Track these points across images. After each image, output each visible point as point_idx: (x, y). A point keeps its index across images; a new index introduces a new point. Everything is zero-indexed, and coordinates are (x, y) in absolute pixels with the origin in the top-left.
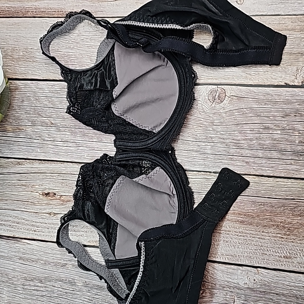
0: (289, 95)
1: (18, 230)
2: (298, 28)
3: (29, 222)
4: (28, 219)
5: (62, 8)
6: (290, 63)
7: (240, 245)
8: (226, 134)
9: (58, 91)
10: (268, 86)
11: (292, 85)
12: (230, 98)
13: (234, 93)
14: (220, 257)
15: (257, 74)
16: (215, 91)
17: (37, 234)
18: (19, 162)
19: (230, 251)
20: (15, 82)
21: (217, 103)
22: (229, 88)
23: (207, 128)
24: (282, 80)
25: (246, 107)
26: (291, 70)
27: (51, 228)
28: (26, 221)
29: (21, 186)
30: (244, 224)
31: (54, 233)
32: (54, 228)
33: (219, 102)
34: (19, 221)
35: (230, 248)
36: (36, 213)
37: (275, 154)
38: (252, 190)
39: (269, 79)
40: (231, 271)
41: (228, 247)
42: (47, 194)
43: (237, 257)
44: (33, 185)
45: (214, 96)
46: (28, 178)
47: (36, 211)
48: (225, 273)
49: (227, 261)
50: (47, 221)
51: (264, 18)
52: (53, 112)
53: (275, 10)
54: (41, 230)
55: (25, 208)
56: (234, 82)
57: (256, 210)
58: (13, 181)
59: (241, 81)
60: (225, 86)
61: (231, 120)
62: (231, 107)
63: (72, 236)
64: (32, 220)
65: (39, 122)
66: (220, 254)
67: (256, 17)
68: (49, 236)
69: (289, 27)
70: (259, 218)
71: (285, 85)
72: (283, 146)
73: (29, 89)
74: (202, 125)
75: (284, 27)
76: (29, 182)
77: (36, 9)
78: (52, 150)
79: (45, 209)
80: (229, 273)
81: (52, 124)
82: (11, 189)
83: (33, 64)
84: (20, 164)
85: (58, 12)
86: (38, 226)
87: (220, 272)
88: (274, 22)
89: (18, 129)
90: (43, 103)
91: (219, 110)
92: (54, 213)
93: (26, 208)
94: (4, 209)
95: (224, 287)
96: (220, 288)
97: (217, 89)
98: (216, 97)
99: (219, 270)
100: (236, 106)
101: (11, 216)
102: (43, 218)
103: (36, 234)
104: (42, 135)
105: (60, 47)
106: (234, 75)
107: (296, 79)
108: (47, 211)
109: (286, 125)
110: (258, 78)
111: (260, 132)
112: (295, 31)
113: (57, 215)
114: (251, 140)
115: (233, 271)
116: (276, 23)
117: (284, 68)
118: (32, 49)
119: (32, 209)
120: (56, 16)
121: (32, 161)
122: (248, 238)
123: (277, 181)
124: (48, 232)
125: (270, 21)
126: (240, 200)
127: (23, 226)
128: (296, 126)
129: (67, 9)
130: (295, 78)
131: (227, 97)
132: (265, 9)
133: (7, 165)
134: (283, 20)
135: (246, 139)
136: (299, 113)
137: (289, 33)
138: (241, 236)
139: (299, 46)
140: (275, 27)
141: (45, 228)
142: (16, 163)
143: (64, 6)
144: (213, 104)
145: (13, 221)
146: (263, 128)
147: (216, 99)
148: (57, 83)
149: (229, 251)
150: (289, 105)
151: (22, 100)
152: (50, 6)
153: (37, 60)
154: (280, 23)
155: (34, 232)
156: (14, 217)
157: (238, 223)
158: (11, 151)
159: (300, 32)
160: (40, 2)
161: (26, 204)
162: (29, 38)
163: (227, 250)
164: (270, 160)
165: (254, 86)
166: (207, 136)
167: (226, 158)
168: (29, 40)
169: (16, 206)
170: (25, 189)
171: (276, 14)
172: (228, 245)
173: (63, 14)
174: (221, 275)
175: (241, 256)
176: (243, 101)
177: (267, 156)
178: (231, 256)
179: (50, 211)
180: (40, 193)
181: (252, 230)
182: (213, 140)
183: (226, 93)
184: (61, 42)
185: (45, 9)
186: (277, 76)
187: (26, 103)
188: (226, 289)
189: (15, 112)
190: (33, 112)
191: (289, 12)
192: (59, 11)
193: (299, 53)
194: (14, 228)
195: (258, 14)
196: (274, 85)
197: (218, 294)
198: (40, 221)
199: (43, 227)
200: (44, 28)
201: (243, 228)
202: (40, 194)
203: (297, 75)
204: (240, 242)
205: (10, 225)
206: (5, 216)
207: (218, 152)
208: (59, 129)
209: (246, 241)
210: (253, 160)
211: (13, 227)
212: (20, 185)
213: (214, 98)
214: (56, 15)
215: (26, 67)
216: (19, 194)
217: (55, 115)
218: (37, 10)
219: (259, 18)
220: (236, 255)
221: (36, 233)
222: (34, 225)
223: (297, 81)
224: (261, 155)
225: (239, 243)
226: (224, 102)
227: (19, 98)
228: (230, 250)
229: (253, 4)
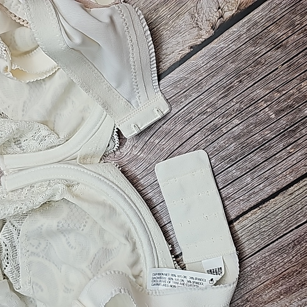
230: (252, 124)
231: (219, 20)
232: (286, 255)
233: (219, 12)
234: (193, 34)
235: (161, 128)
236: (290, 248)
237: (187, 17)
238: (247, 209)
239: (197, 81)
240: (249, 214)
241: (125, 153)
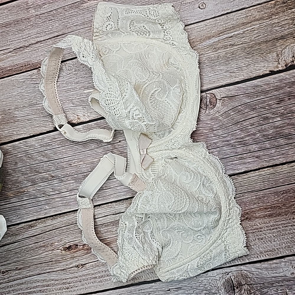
0: (277, 81)
1: (51, 293)
2: (265, 15)
3: (59, 281)
4: (57, 278)
5: (28, 61)
6: (269, 51)
7: (275, 239)
8: (228, 136)
9: (49, 143)
10: (255, 78)
11: (277, 71)
12: (221, 101)
13: (223, 94)
14: (260, 256)
15: (240, 70)
16: (205, 97)
17: (71, 291)
18: (31, 225)
19: (268, 247)
20: (3, 147)
21: (210, 109)
22: (218, 91)
23: (208, 136)
24: (266, 69)
25: (239, 105)
26: (271, 57)
27: (83, 280)
28: (55, 281)
29: (40, 249)
30: (273, 216)
31: (87, 284)
32: (86, 279)
33: (211, 107)
34: (49, 283)
35: (266, 244)
36: (64, 270)
37: (282, 141)
38: (271, 182)
39: (254, 71)
40: (274, 265)
41: (264, 244)
42: (69, 248)
43: (277, 251)
44: (52, 243)
45: (205, 103)
46: (44, 238)
47: (63, 268)
48: (270, 269)
49: (268, 257)
50: (76, 275)
51: (231, 15)
52: (50, 165)
53: (239, 5)
54: (73, 285)
55: (50, 269)
56: (221, 84)
57: (280, 200)
58: (30, 246)
59: (227, 82)
60: (213, 90)
61: (229, 120)
62: (225, 109)
63: (107, 281)
64: (61, 278)
65: (39, 179)
66: (259, 253)
67: (222, 16)
68: (83, 289)
69: (257, 17)
70: (286, 206)
71: (270, 72)
72: (286, 131)
73: (19, 149)
74: (202, 135)
75: (252, 18)
76: (47, 242)
77: (2, 70)
78: (60, 203)
79: (71, 263)
80: (273, 268)
81: (53, 177)
82: (31, 254)
83: (15, 124)
84: (32, 227)
85: (25, 66)
86: (69, 282)
87: (264, 270)
88: (242, 17)
89: (20, 193)
90: (37, 159)
91: (215, 115)
92: (81, 264)
93: (51, 268)
94: (29, 276)
95: (273, 284)
96: (269, 285)
97: (207, 96)
98: (208, 103)
99: (262, 269)
100: (230, 106)
101: (38, 281)
102: (72, 273)
103: (69, 291)
104: (46, 191)
105: (38, 99)
106: (219, 77)
108: (74, 264)
109: (283, 111)
110: (243, 73)
111: (260, 124)
112: (264, 20)
113: (85, 266)
114: (254, 134)
115: (276, 265)
116: (243, 17)
117: (264, 58)
118: (9, 109)
119: (58, 267)
120: (25, 70)
121: (43, 220)
122: (281, 229)
123: (291, 166)
124: (81, 285)
125: (237, 17)
126: (262, 194)
127: (54, 287)
128: (293, 108)
129: (33, 61)
130: (278, 64)
131: (219, 101)
132: (229, 7)
133: (19, 231)
134: (249, 12)
135: (249, 134)
136: (292, 96)
137: (258, 22)
138: (273, 229)
139: (272, 32)
140: (244, 21)
141: (77, 282)
142: (27, 227)
143: (29, 59)
144: (207, 111)
145: (43, 285)
146: (262, 119)
147: (208, 105)
148: (46, 136)
149: (266, 247)
150: (281, 90)
151: (14, 163)
152: (16, 62)
153: (18, 118)
154: (248, 16)
155: (67, 290)
156: (42, 281)
157: (266, 217)
158: (19, 217)
159: (269, 19)
160: (4, 62)
161: (51, 264)
162: (4, 100)
163: (264, 247)
164: (278, 148)
165: (241, 82)
166: (211, 143)
167: (236, 159)
168: (4, 101)
169: (41, 270)
170: (45, 250)
171: (241, 8)
172: (264, 241)
173: (31, 66)
174: (266, 272)
175: (280, 249)
176: (235, 100)
177: (275, 144)
178: (270, 251)
179: (77, 264)
180: (62, 249)
181: (283, 220)
182: (218, 144)
183: (216, 96)
184: (37, 94)
185: (11, 67)
186: (260, 67)
187: (20, 165)
188: (275, 285)
189: (12, 177)
190: (30, 171)
191: (253, 3)
192: (26, 65)
193: (274, 39)
194: (45, 292)
195: (223, 13)
196: (260, 76)
197: (269, 292)
198: (70, 277)
199: (74, 282)
200: (16, 86)
201: (273, 221)
202: (62, 250)
203: (278, 60)
204: (274, 235)
205: (41, 291)
206: (33, 283)
207: (226, 155)
208: (61, 180)
209: (279, 232)
210: (262, 153)
211: (44, 291)
212: (38, 247)
213: (206, 105)
214: (24, 69)
215: (9, 129)
216: (40, 257)
217: (53, 168)
218: (4, 70)
219: (226, 17)
220: (275, 249)
221: (69, 290)
222: (65, 282)
223: (281, 66)
224: (268, 146)
225: (274, 237)
226: (216, 106)
227: (12, 162)
228: (268, 246)
229: (216, 5)
230: (286, 123)
231: (291, 63)
232: (277, 197)
233: (293, 59)
234: (274, 65)
235: (237, 107)
236: (280, 194)
237: (275, 54)
238: (266, 166)
239: (267, 90)
240: (266, 169)
241: (211, 114)
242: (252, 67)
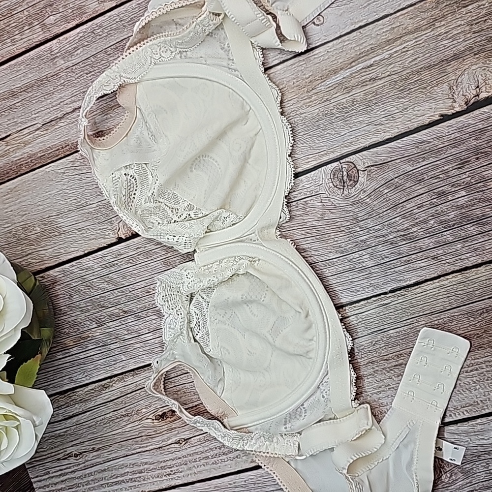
0: (454, 132)
1: (146, 482)
2: (424, 23)
3: (155, 464)
4: (151, 461)
5: (65, 140)
6: (435, 82)
7: (477, 385)
8: (384, 228)
9: (113, 263)
10: (416, 130)
11: (453, 114)
12: (366, 172)
13: (368, 162)
14: (454, 413)
15: (392, 119)
16: (339, 169)
17: (174, 478)
18: (104, 386)
19: (466, 399)
20: (48, 274)
21: (349, 187)
22: (358, 158)
23: (351, 230)
24: (434, 112)
25: (396, 176)
26: (441, 93)
27: (190, 462)
28: (150, 464)
29: (121, 419)
31: (196, 467)
32: (193, 460)
33: (352, 184)
34: (141, 468)
35: (463, 395)
36: (159, 448)
37: (472, 228)
38: (460, 296)
39: (414, 119)
40: (479, 427)
41: (460, 395)
42: (163, 416)
43: (481, 404)
44: (138, 411)
45: (341, 178)
46: (125, 403)
47: (158, 446)
48: (472, 434)
49: (467, 415)
50: (179, 454)
51: (366, 30)
52: (118, 294)
53: (377, 11)
54: (177, 470)
55: (140, 448)
56: (362, 145)
57: (478, 325)
58: (108, 416)
59: (372, 140)
60: (351, 157)
61: (382, 203)
62: (374, 185)
63: (224, 462)
64: (158, 460)
65: (106, 318)
66: (452, 409)
67: (353, 33)
68: (191, 474)
69: (409, 28)
70: (489, 334)
71: (442, 118)
72: (478, 212)
73: (71, 275)
74: (342, 229)
75: (402, 30)
76: (130, 408)
77: (30, 158)
78: (141, 350)
79: (169, 438)
80: (478, 432)
81: (125, 312)
82: (110, 428)
83: (60, 237)
84: (106, 388)
85: (63, 148)
86: (170, 465)
87: (463, 436)
88: (384, 30)
89: (81, 340)
90: (100, 288)
91: (358, 196)
92: (184, 439)
93: (141, 446)
94: (112, 459)
95: (480, 456)
96: (474, 458)
97: (342, 166)
98: (345, 178)
99: (460, 434)
100: (381, 179)
101: (126, 465)
102: (172, 452)
103: (172, 479)
104: (118, 334)
105: (88, 198)
106: (358, 135)
107: (455, 102)
108: (173, 440)
109: (469, 179)
110: (396, 124)
111: (433, 204)
112: (421, 31)
113: (190, 440)
114: (425, 222)
115: (483, 427)
116: (387, 31)
117: (428, 94)
118: (49, 217)
119: (152, 445)
120: (63, 155)
121: (121, 376)
122: (485, 370)
123: (491, 267)
124: (187, 469)
125: (376, 31)
126: (448, 317)
127: (150, 474)
128: (485, 173)
129: (73, 139)
130: (452, 102)
131: (362, 172)
132: (362, 16)
133: (89, 395)
134: (395, 21)
135: (417, 223)
136: (482, 153)
137: (413, 36)
138: (472, 371)
139: (438, 50)
140: (388, 37)
141: (181, 465)
142: (100, 388)
143: (67, 137)
144: (345, 192)
145: (133, 471)
146: (436, 196)
147: (345, 181)
148: (107, 251)
149: (464, 399)
150: (462, 146)
151: (68, 296)
152: (48, 144)
153: (64, 229)
154: (394, 28)
155: (168, 477)
156: (131, 466)
158: (86, 374)
159: (431, 28)
160: (31, 145)
161: (140, 440)
162: (39, 203)
163: (460, 399)
164: (467, 241)
165: (394, 139)
166: (357, 242)
167: (399, 263)
168: (40, 205)
169: (127, 450)
170: (129, 420)
171: (381, 16)
172: (458, 391)
173: (71, 148)
174: (467, 439)
175: (486, 401)
176: (388, 169)
177: (461, 235)
178: (471, 406)
179: (177, 438)
180: (153, 418)
181: (485, 355)
182: (368, 243)
183: (357, 166)
184: (86, 189)
185: (42, 152)
186: (424, 110)
187: (76, 298)
188: (483, 458)
189: (67, 316)
190: (91, 307)
191: (400, 4)
192: (64, 146)
193: (443, 61)
194: (138, 481)
195: (353, 28)
196: (425, 125)
197: (475, 469)
198: (171, 458)
199: (177, 464)
200: (54, 180)
202: (153, 420)
203: (453, 96)
204: (475, 380)
205: (132, 479)
206: (119, 469)
207: (383, 259)
208: (138, 315)
209: (482, 375)
210: (442, 251)
211: (136, 480)
212: (119, 417)
213: (342, 181)
214: (62, 153)
215: (53, 246)
216: (124, 431)
217: (123, 299)
218: (33, 158)
219: (358, 34)
220: (477, 402)
221: (171, 477)
222: (164, 466)
223: (458, 105)
224: (450, 239)
225: (475, 383)
226: (359, 182)
227: (64, 294)
228: (466, 397)
229: (340, 16)
230: (476, 199)
231: (474, 98)
232: (472, 319)
233: (477, 91)
234: (446, 104)
235: (393, 181)
236: (478, 314)
237: (446, 86)
238: (450, 271)
239: (438, 147)
240: (451, 276)
241: (353, 195)
242: (409, 112)
